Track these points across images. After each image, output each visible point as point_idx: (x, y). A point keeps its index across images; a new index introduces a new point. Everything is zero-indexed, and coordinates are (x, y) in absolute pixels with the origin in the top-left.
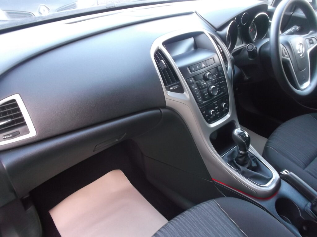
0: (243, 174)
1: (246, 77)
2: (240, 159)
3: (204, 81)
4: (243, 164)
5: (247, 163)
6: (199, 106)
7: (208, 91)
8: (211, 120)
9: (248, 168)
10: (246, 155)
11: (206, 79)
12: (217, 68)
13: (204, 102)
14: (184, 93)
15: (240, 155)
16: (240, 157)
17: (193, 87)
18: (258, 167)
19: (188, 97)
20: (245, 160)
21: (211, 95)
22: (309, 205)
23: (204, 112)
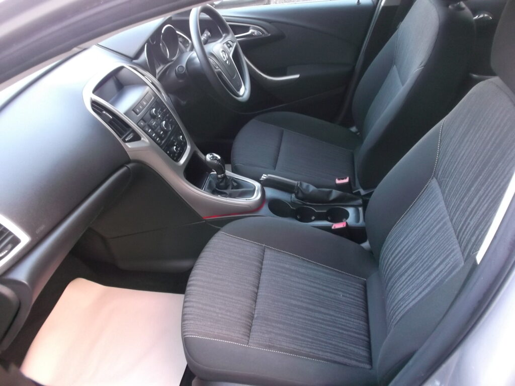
0: (231, 196)
1: (182, 102)
2: (222, 184)
3: (152, 120)
4: (226, 187)
5: (229, 185)
6: (161, 147)
7: (162, 129)
8: (177, 157)
9: (232, 189)
10: (225, 177)
11: (154, 117)
12: (156, 101)
13: (163, 142)
14: (142, 139)
15: (221, 180)
16: (221, 182)
17: (147, 129)
18: (239, 185)
19: (147, 141)
20: (226, 183)
21: (165, 132)
22: (293, 196)
23: (168, 152)
